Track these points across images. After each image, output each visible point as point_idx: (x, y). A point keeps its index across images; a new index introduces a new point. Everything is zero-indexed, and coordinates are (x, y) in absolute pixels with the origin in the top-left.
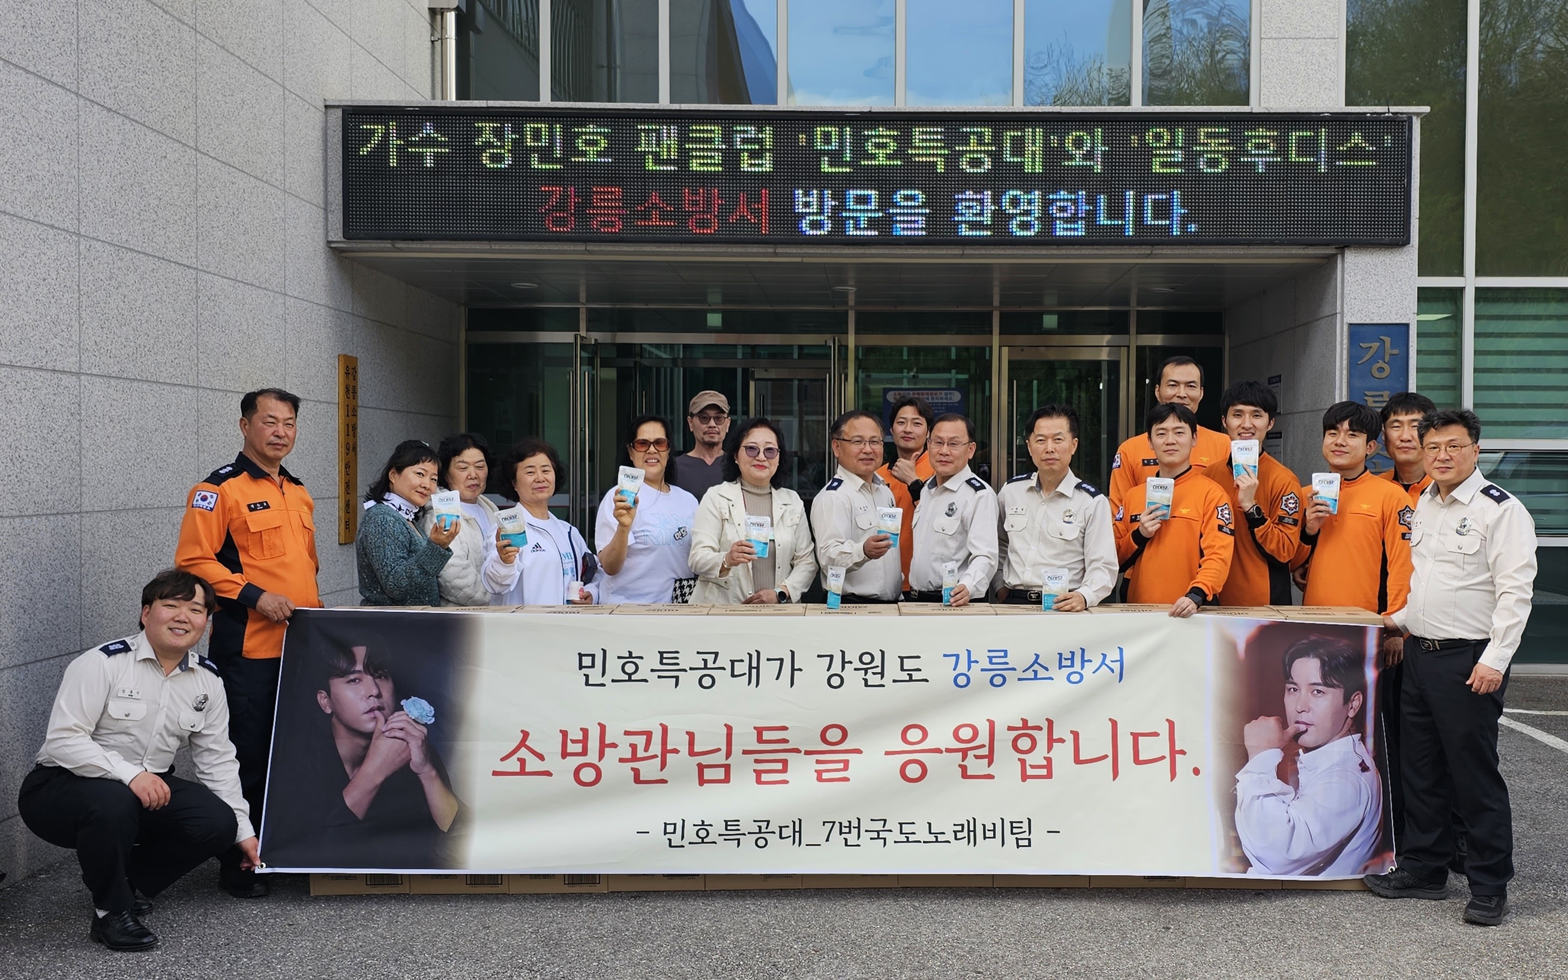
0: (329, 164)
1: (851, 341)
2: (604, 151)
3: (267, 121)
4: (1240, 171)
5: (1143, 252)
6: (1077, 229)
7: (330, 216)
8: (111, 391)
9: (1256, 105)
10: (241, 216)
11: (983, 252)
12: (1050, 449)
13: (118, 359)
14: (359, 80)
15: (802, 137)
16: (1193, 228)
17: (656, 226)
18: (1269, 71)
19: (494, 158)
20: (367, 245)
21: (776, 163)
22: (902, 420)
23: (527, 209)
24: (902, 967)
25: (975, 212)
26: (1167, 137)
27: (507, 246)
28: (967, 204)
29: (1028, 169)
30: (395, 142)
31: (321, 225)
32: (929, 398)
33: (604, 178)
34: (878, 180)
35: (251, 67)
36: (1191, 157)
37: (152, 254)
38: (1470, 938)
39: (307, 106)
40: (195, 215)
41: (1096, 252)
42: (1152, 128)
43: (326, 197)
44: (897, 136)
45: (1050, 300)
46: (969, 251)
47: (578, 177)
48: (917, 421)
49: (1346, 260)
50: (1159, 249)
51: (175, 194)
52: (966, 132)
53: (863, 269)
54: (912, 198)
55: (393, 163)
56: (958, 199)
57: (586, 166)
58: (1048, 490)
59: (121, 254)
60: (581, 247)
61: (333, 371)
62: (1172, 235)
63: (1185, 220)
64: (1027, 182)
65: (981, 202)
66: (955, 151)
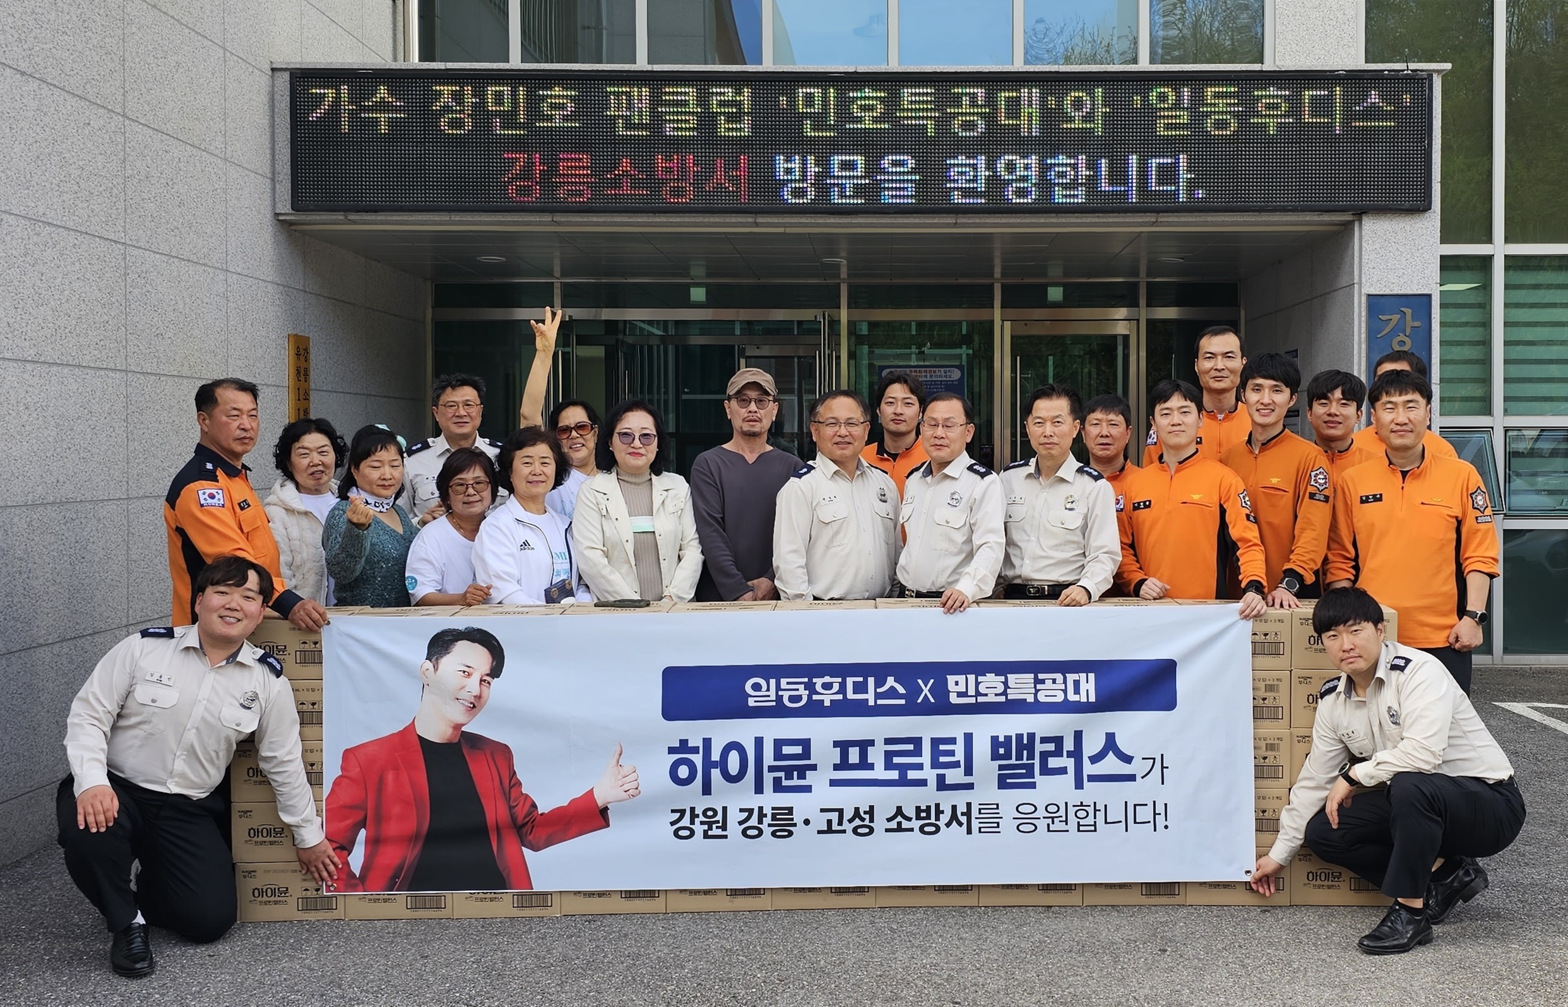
0: (277, 131)
1: (844, 315)
2: (571, 116)
3: (205, 85)
4: (1249, 134)
5: (1148, 219)
6: (1077, 195)
7: (278, 186)
8: (26, 376)
9: (1268, 66)
10: (176, 187)
11: (978, 221)
12: (1048, 433)
13: (34, 342)
14: (310, 41)
15: (783, 99)
16: (1201, 193)
17: (628, 195)
18: (1284, 28)
19: (454, 124)
20: (318, 218)
21: (754, 127)
22: (891, 400)
23: (489, 178)
24: (874, 996)
25: (968, 178)
26: (1172, 97)
27: (468, 217)
28: (960, 170)
29: (1024, 133)
30: (346, 107)
31: (267, 196)
32: (924, 376)
33: (571, 144)
34: (865, 145)
35: (187, 27)
36: (1198, 118)
37: (74, 228)
38: (1490, 958)
39: (251, 70)
40: (122, 186)
41: (1097, 220)
42: (1156, 88)
43: (273, 165)
44: (884, 98)
45: (1055, 271)
46: (962, 220)
47: (544, 143)
48: (908, 401)
49: (1364, 227)
50: (1164, 217)
51: (99, 164)
52: (958, 93)
53: (853, 238)
54: (901, 164)
55: (345, 128)
56: (950, 164)
57: (552, 131)
58: (1048, 476)
59: (38, 228)
60: (547, 218)
61: (283, 352)
62: (1178, 202)
63: (1192, 185)
64: (1023, 146)
65: (974, 167)
66: (947, 113)
